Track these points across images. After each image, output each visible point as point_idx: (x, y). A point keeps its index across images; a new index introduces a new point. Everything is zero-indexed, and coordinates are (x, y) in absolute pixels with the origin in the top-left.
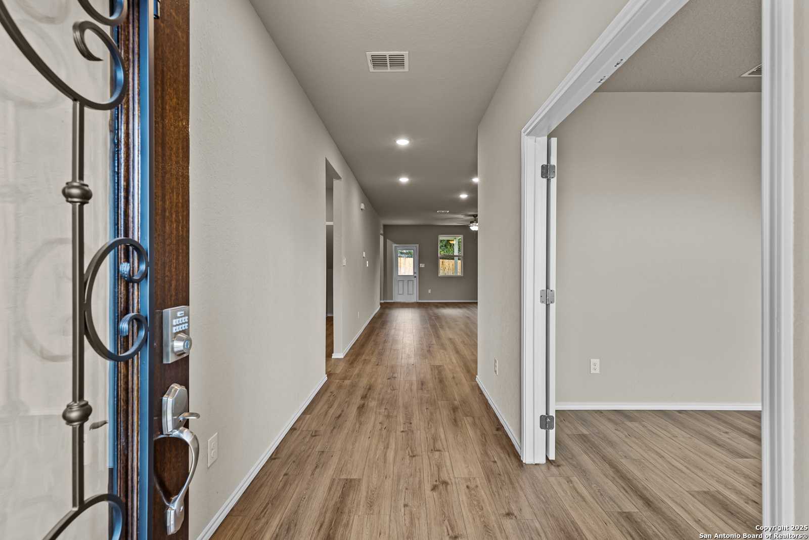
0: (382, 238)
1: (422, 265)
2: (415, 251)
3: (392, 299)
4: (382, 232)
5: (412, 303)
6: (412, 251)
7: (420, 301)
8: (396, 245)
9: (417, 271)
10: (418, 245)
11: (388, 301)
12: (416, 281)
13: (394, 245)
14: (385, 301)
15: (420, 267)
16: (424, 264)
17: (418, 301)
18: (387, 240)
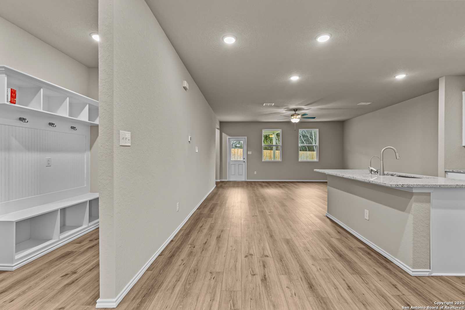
0: (218, 132)
1: (250, 153)
2: (244, 142)
3: (227, 179)
4: (218, 127)
5: (242, 182)
6: (242, 142)
7: (248, 180)
8: (230, 137)
9: (245, 157)
10: (246, 137)
11: (223, 180)
12: (245, 166)
13: (228, 137)
14: (221, 180)
15: (248, 154)
16: (251, 152)
17: (246, 180)
18: (223, 133)
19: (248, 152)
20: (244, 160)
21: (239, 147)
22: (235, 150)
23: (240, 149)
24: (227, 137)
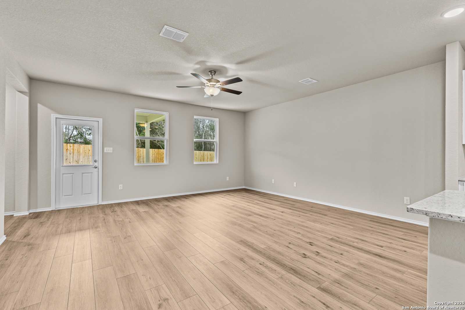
1: (108, 150)
8: (59, 116)
9: (99, 158)
10: (101, 120)
13: (54, 115)
15: (105, 151)
16: (112, 148)
17: (101, 203)
18: (39, 106)
19: (105, 148)
20: (96, 164)
21: (81, 142)
22: (73, 146)
23: (83, 145)
24: (52, 115)
